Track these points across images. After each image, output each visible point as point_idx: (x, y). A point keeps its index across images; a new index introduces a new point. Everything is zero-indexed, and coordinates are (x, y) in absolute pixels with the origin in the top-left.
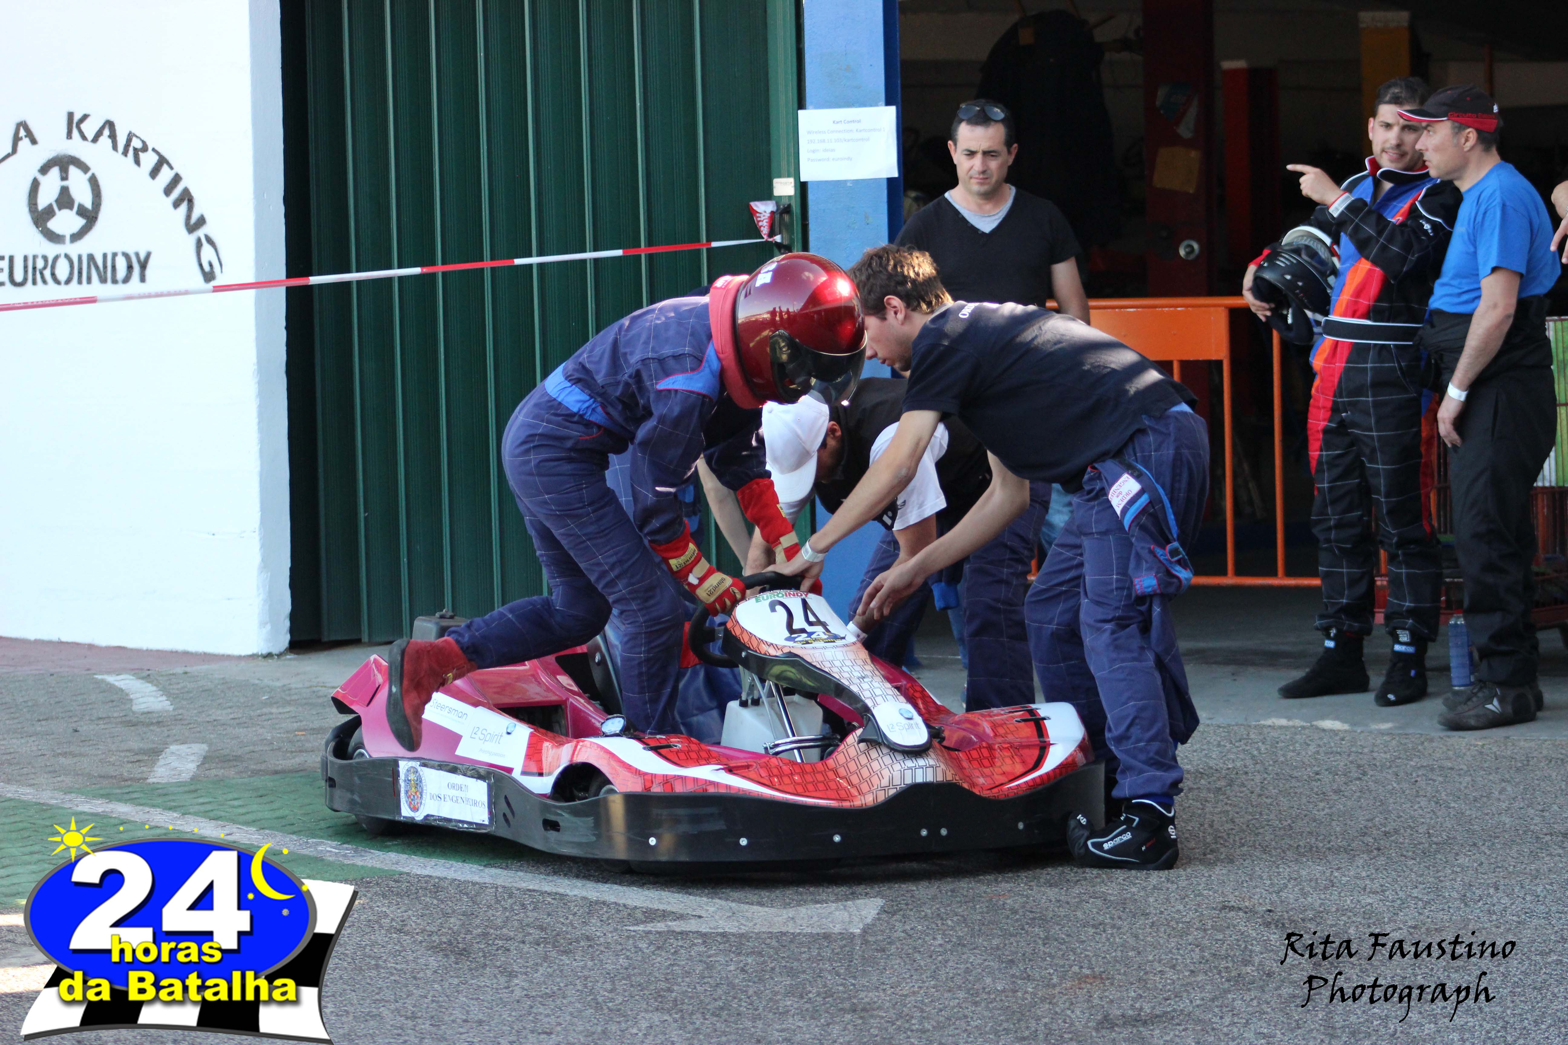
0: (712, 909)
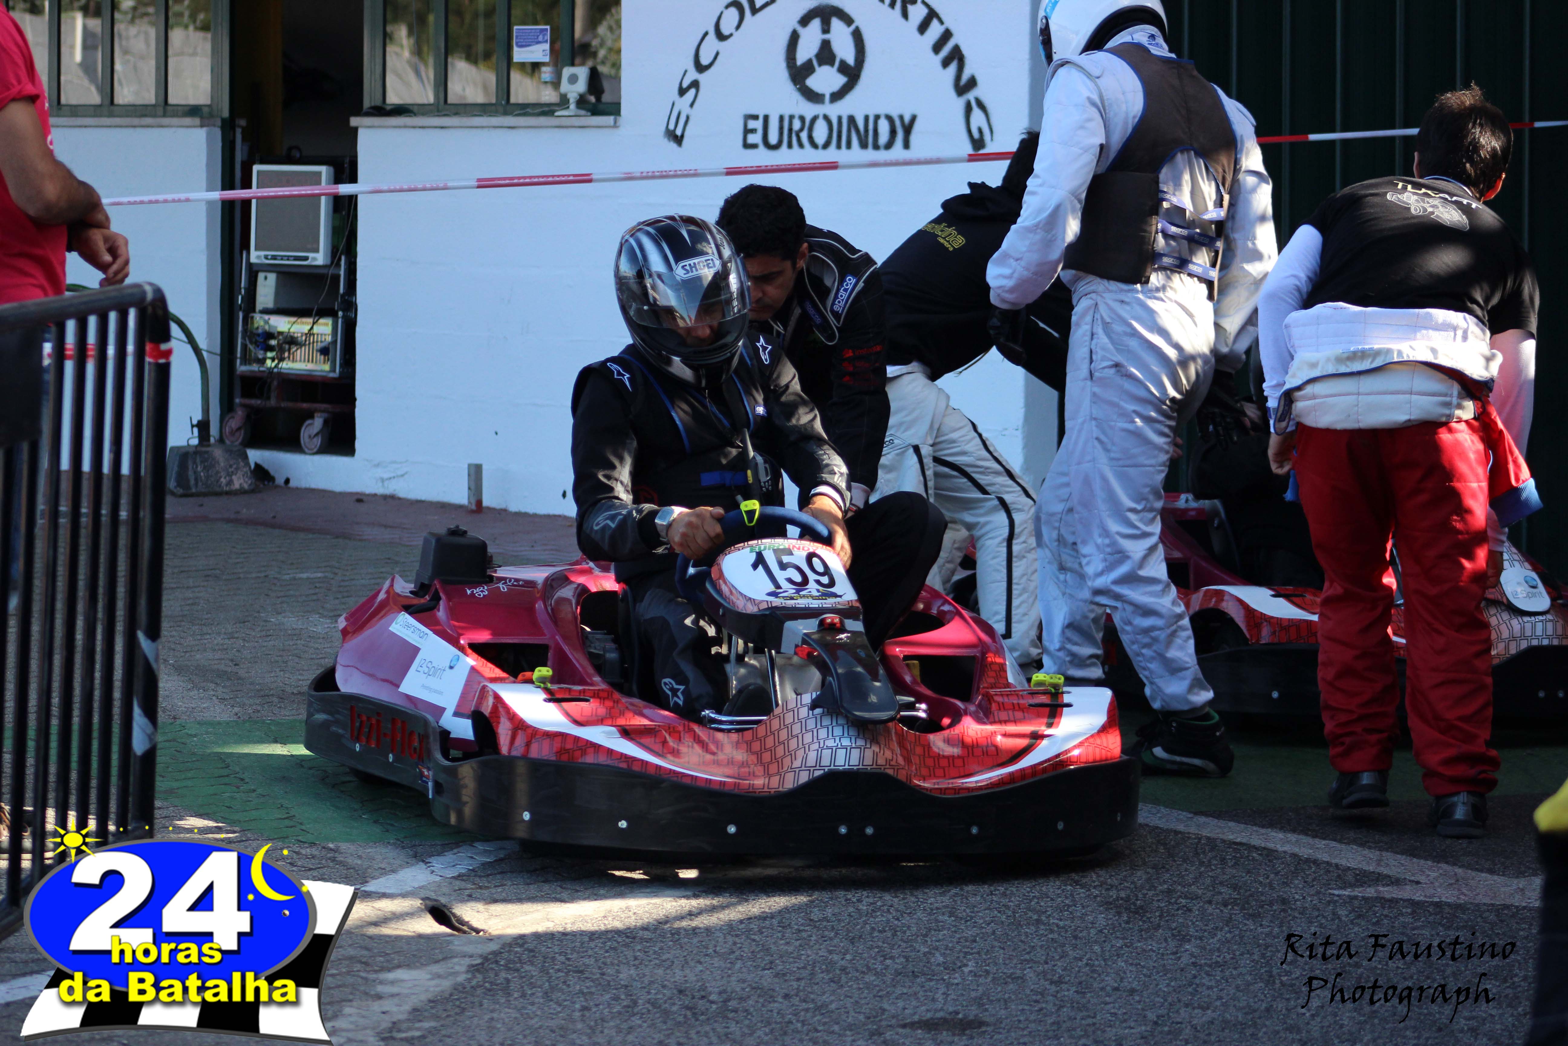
0: (1434, 874)
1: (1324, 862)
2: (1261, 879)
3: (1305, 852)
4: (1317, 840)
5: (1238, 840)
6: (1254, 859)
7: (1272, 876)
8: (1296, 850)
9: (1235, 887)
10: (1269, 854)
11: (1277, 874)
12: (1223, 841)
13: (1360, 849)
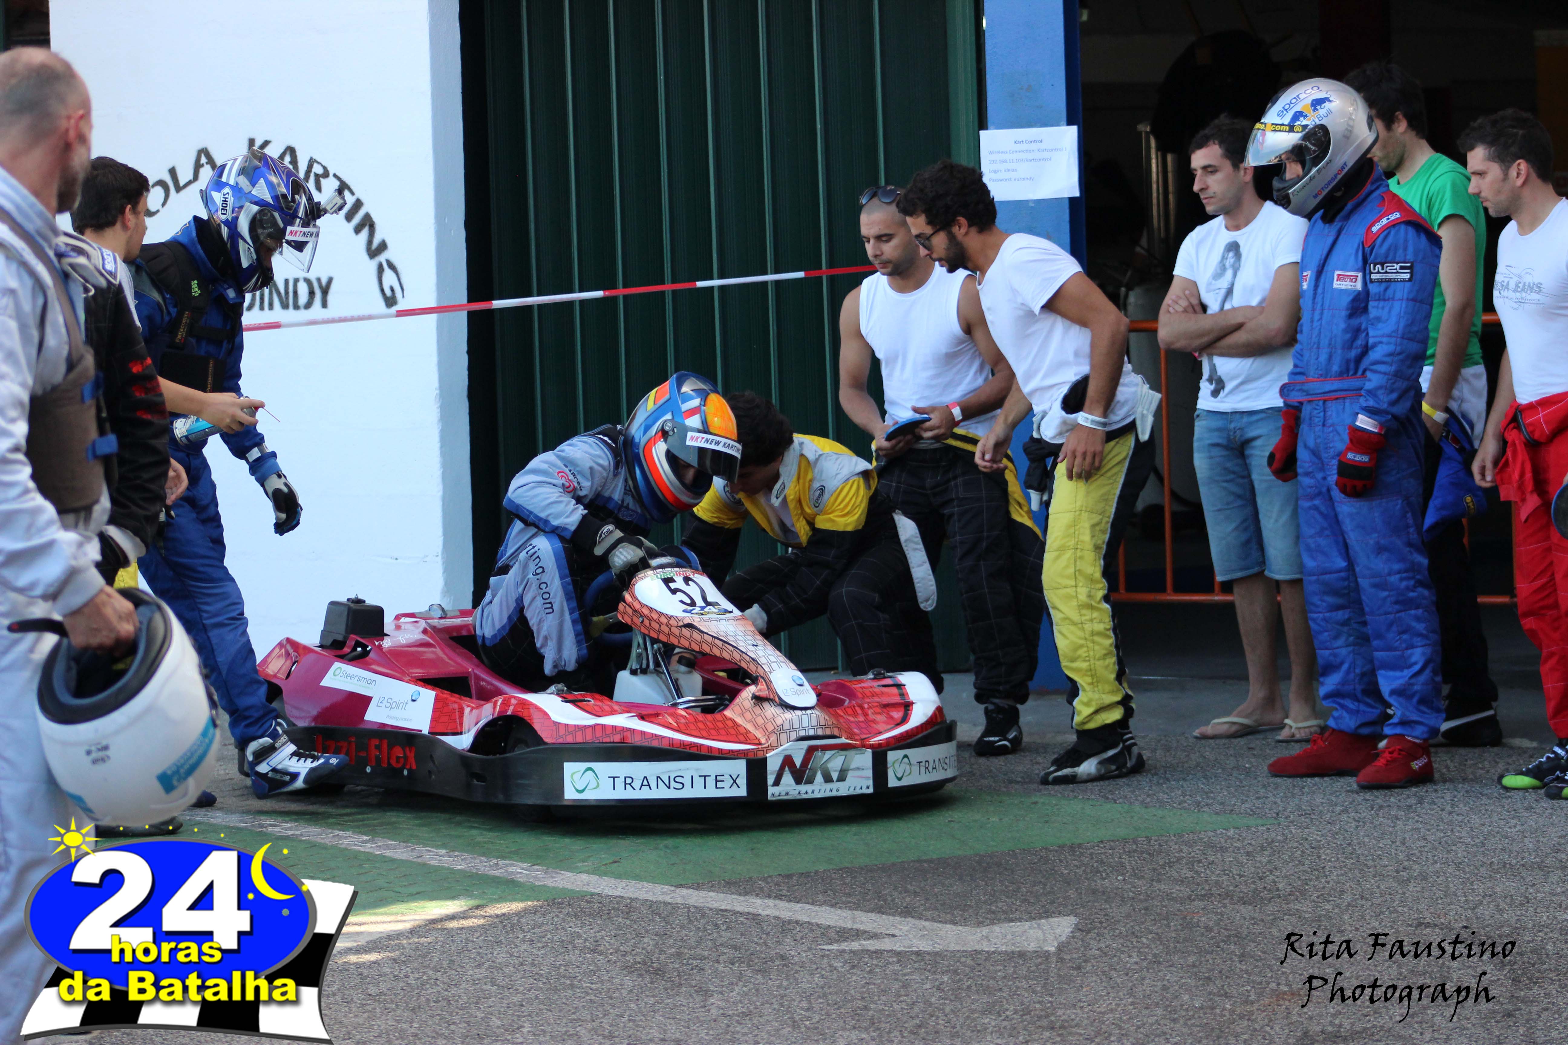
0: (905, 928)
1: (806, 923)
2: (755, 939)
3: (786, 915)
4: (792, 904)
5: (723, 907)
6: (742, 923)
7: (764, 936)
8: (777, 913)
9: (735, 948)
10: (755, 917)
11: (768, 934)
12: (711, 909)
13: (832, 910)
